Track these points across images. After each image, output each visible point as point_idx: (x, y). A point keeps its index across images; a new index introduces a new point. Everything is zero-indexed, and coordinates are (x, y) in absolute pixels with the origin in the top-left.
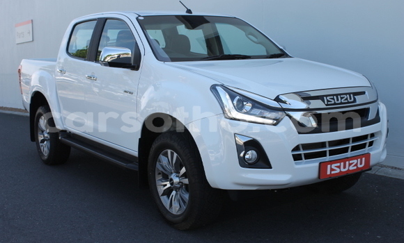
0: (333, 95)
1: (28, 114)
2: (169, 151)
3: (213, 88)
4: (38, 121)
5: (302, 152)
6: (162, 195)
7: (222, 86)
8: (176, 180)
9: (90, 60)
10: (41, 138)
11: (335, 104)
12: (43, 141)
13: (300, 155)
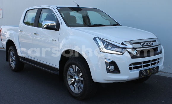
0: (144, 42)
1: (5, 50)
2: (74, 66)
3: (95, 39)
4: (10, 53)
5: (132, 66)
6: (70, 85)
7: (99, 38)
8: (77, 79)
9: (35, 26)
10: (11, 60)
11: (145, 46)
12: (12, 61)
13: (132, 67)
